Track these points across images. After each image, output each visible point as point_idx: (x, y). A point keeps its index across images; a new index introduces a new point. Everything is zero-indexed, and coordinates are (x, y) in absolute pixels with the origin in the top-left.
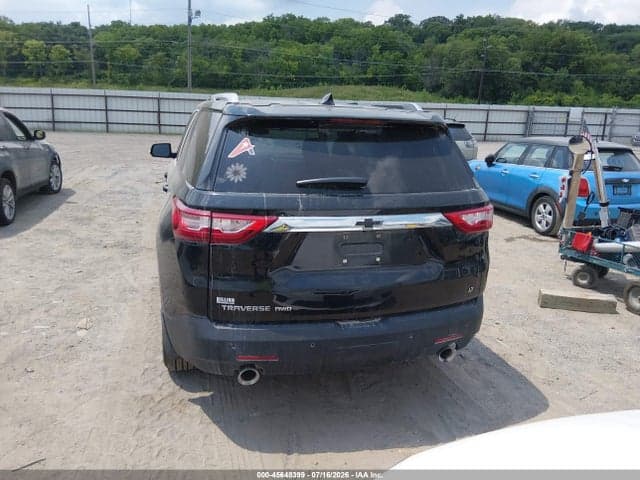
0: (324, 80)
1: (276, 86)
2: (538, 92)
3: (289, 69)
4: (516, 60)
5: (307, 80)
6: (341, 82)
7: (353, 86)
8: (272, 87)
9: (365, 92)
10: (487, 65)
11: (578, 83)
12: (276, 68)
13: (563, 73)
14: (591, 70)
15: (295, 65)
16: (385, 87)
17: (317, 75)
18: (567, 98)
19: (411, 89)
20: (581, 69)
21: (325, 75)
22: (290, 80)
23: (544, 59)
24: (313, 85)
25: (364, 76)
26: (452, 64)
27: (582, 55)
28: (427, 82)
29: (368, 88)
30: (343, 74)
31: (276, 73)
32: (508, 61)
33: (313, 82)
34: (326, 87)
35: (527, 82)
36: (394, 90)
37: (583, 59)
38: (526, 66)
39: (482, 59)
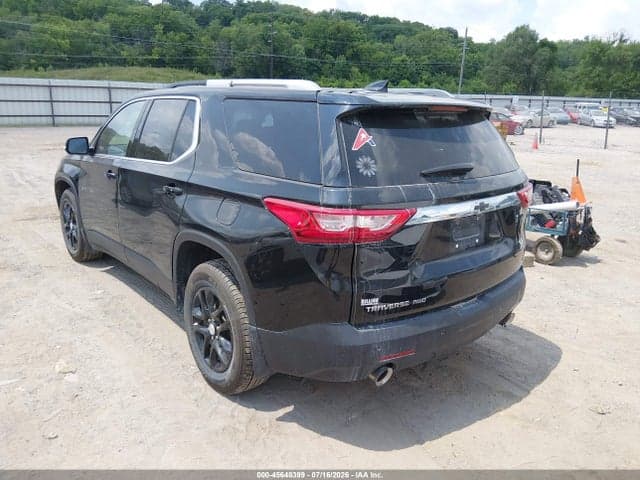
0: (103, 61)
1: (45, 66)
2: (323, 77)
3: (59, 48)
4: (300, 46)
5: (83, 60)
6: (123, 63)
7: (138, 68)
8: (40, 68)
9: (153, 74)
10: (275, 51)
11: (355, 70)
12: (43, 45)
13: (341, 60)
14: (364, 58)
15: (65, 43)
16: (174, 69)
17: (94, 55)
18: (347, 82)
19: (202, 73)
20: (356, 57)
21: (103, 55)
22: (60, 60)
23: (324, 47)
24: (91, 66)
25: (150, 57)
26: (241, 48)
27: (356, 43)
28: (218, 65)
29: (155, 70)
30: (124, 54)
31: (42, 52)
32: (293, 47)
33: (91, 62)
34: (106, 69)
35: (312, 68)
36: (184, 73)
37: (356, 47)
38: (309, 53)
39: (269, 44)
